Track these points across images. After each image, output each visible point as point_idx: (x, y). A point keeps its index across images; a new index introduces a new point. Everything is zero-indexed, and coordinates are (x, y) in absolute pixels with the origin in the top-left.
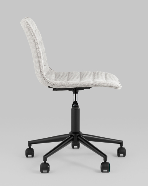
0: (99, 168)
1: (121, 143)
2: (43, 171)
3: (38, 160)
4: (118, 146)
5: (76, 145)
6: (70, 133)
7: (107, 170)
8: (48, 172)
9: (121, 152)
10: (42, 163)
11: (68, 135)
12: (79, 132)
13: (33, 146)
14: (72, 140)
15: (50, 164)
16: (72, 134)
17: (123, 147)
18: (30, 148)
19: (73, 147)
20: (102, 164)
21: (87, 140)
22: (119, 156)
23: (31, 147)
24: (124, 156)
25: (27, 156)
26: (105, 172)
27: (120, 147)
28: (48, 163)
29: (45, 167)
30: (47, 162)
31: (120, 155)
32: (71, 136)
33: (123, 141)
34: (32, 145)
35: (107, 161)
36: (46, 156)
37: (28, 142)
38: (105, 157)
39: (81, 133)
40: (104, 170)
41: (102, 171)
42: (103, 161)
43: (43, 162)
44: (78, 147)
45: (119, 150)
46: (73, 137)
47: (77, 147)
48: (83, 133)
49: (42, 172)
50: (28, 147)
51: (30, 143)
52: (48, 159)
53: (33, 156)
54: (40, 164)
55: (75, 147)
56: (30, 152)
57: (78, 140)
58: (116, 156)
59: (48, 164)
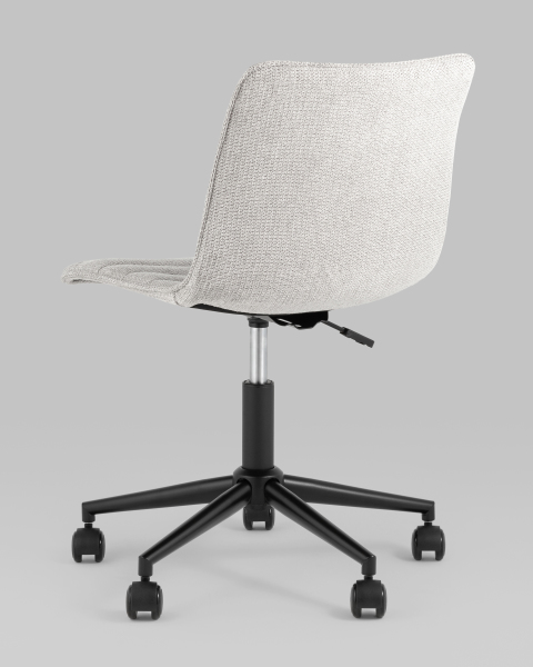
0: (345, 600)
1: (426, 510)
2: (139, 613)
3: (119, 573)
4: (416, 520)
5: (258, 516)
6: (238, 472)
7: (374, 610)
8: (156, 615)
9: (428, 541)
10: (135, 584)
11: (230, 482)
12: (271, 469)
13: (101, 522)
14: (247, 497)
15: (162, 588)
16: (246, 477)
17: (434, 523)
18: (89, 527)
19: (249, 526)
20: (358, 586)
21: (301, 500)
22: (418, 556)
23: (95, 525)
24: (439, 556)
25: (78, 558)
26: (369, 617)
27: (422, 523)
28: (154, 585)
29: (145, 600)
30: (152, 579)
31: (424, 553)
32: (243, 482)
33: (433, 503)
34: (97, 516)
35: (375, 578)
36: (148, 559)
37: (83, 504)
38: (367, 560)
39: (278, 472)
40: (364, 610)
41: (357, 614)
42: (362, 577)
43: (139, 579)
44: (269, 526)
45: (418, 534)
46: (247, 488)
47: (263, 524)
48: (286, 472)
49: (132, 615)
50: (82, 525)
51: (90, 511)
52: (156, 567)
53: (99, 558)
54: (127, 588)
55: (255, 524)
56: (88, 544)
57: (269, 497)
58: (406, 559)
59: (156, 588)
